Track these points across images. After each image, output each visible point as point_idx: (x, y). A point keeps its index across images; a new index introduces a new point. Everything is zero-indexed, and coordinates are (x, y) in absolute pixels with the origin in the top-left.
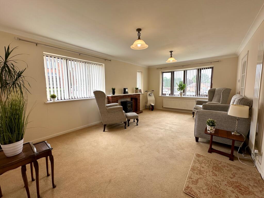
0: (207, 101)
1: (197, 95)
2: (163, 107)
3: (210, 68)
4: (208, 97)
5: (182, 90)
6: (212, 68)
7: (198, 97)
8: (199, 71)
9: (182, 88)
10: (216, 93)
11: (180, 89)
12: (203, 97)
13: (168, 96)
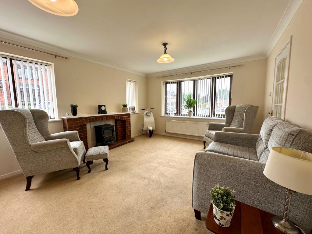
0: (224, 124)
1: (212, 115)
2: (166, 131)
3: (229, 76)
4: (225, 119)
5: (191, 108)
6: (231, 76)
7: (213, 118)
8: (214, 80)
9: (191, 104)
10: (236, 112)
11: (188, 107)
12: (219, 117)
13: (173, 116)
